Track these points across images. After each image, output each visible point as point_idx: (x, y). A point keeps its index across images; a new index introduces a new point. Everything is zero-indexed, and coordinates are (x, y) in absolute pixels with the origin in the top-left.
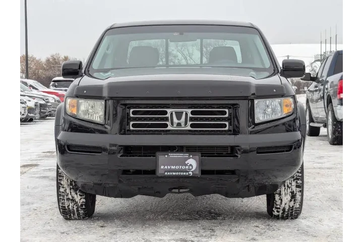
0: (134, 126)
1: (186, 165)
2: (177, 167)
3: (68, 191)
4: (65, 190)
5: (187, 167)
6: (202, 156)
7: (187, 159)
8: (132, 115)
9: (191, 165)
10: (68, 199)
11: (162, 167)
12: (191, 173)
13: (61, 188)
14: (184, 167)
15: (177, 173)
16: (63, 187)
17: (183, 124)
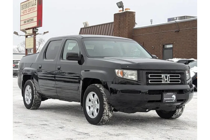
0: (151, 81)
1: (172, 98)
2: (169, 99)
3: (107, 112)
4: (107, 111)
5: (172, 99)
6: (178, 94)
7: (172, 95)
8: (149, 77)
9: (174, 98)
10: (107, 115)
11: (165, 99)
12: (174, 101)
13: (105, 110)
14: (171, 99)
15: (170, 101)
16: (106, 110)
17: (167, 81)
